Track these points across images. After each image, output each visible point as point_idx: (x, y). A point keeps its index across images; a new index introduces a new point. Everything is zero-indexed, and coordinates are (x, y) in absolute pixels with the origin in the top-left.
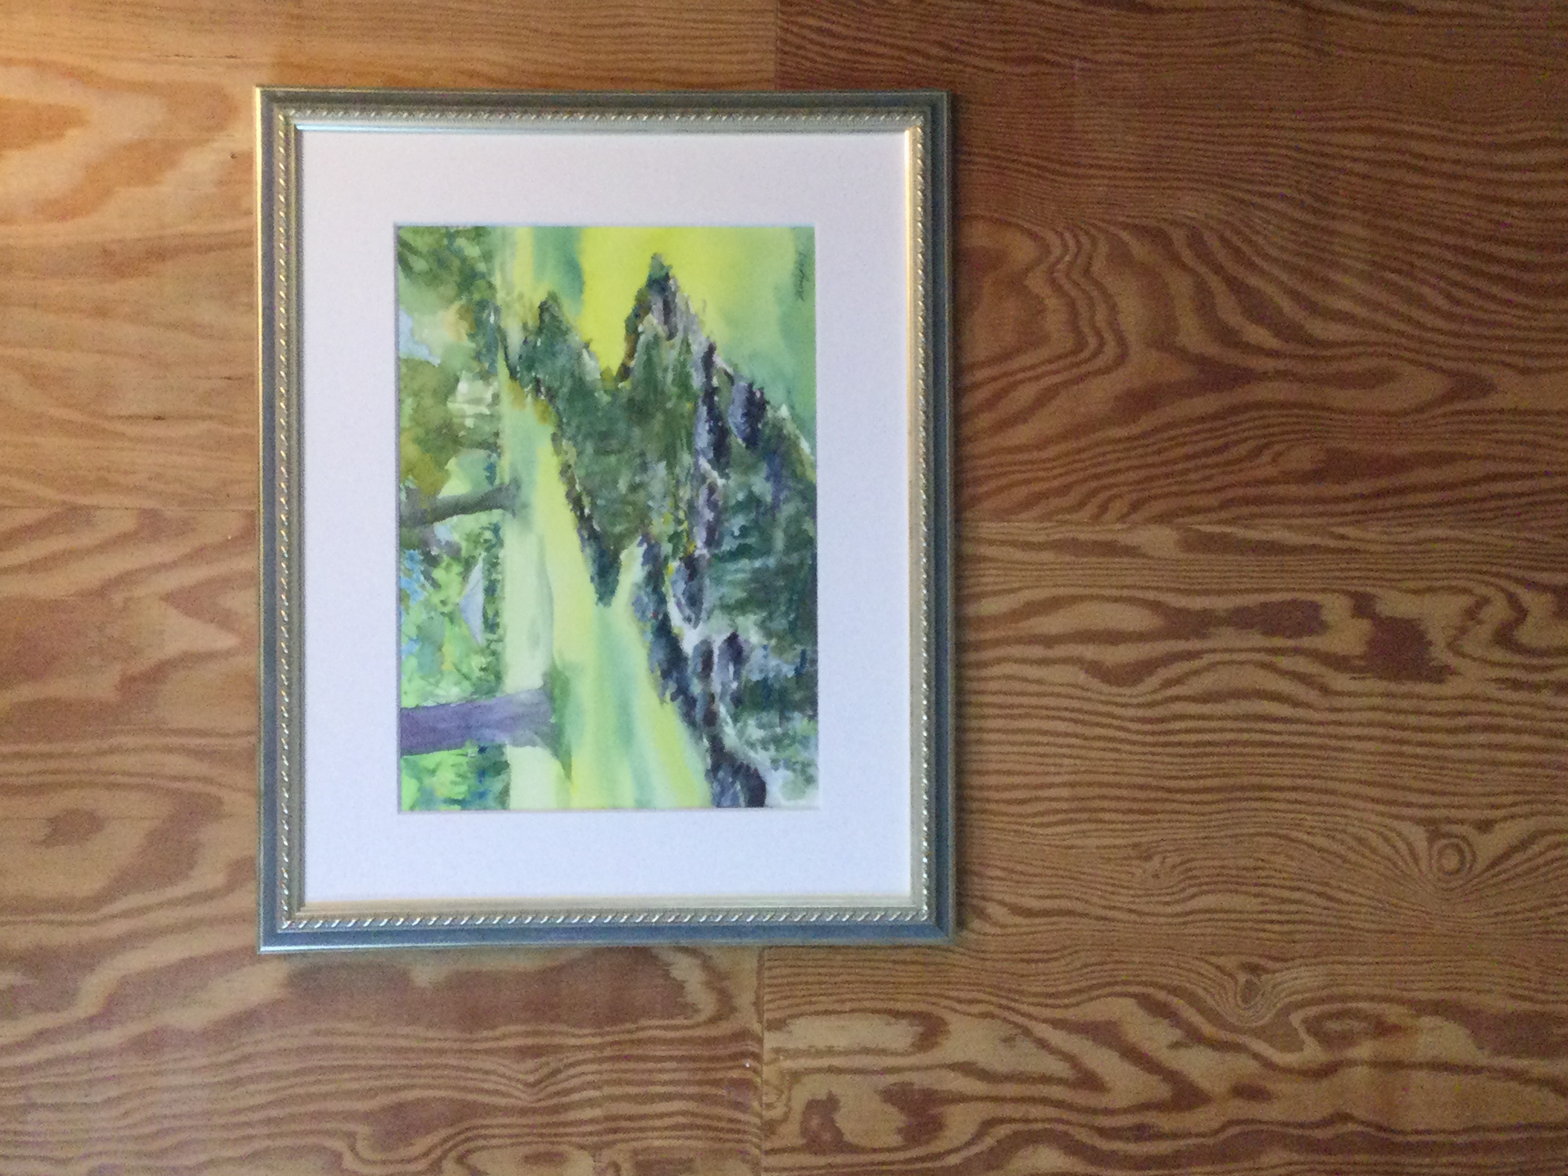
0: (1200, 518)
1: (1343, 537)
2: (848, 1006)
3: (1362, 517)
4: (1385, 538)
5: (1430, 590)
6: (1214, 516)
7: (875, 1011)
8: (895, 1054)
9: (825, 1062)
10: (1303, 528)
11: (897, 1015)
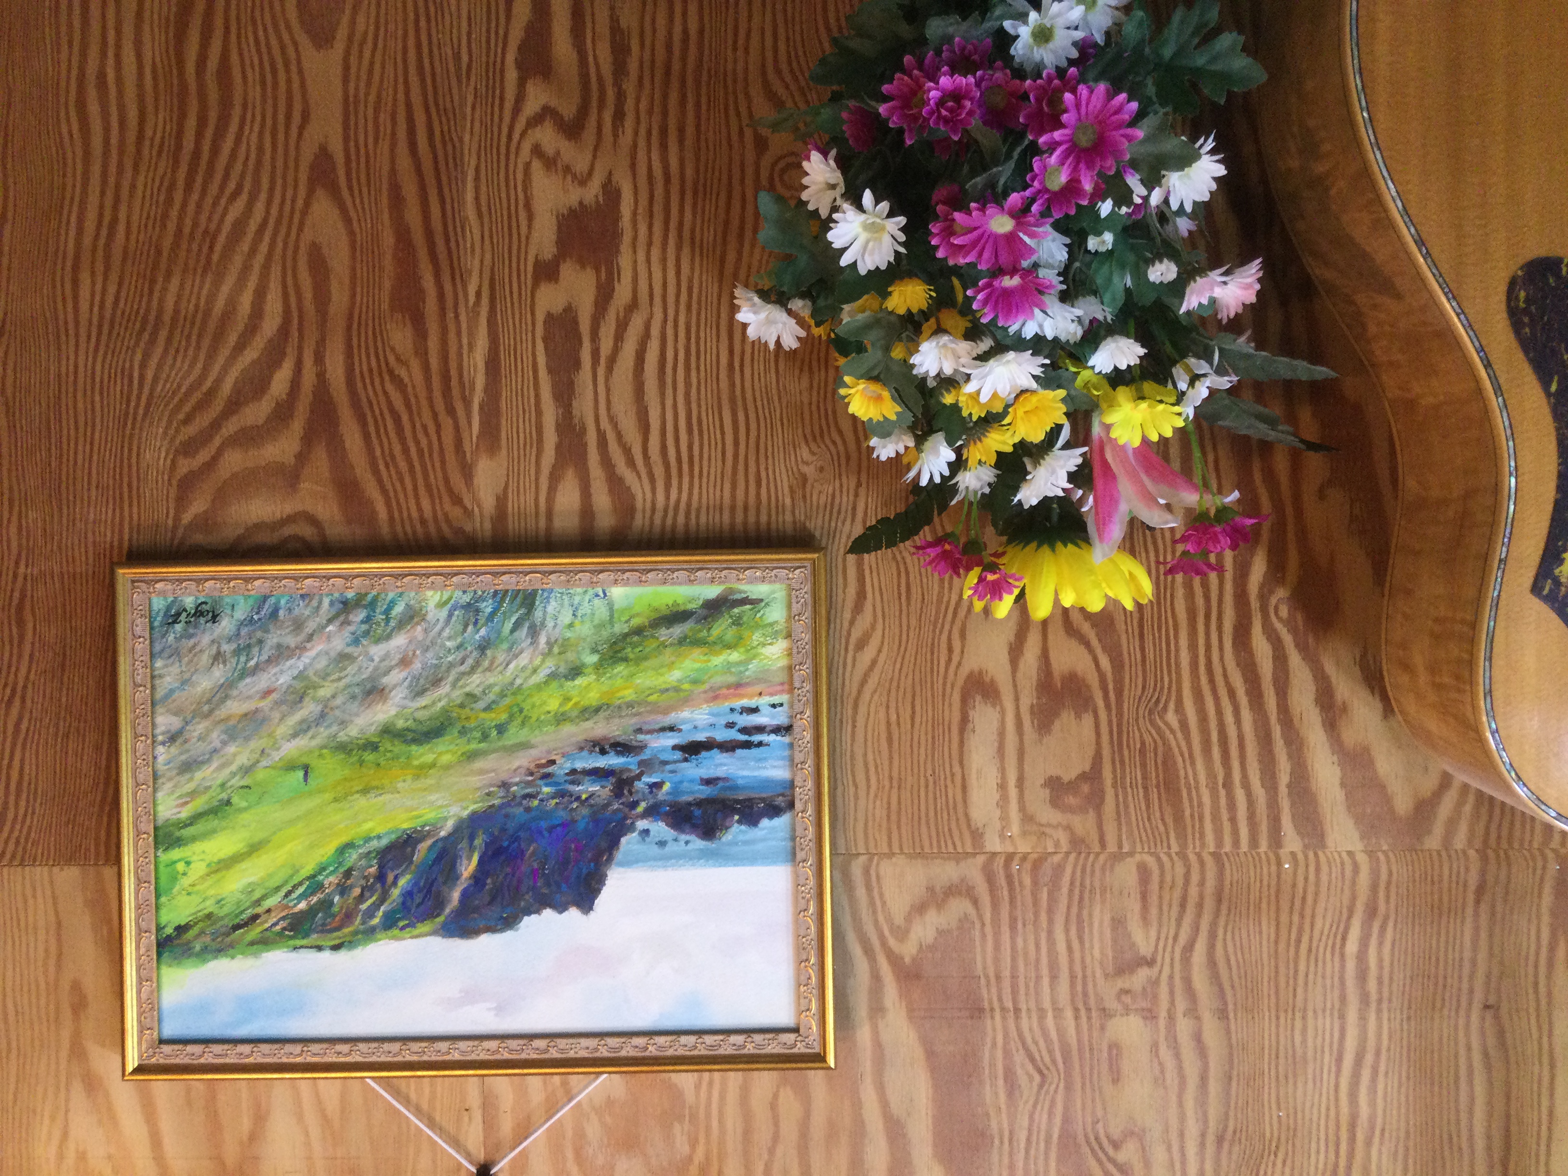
0: (465, 435)
1: (478, 294)
2: (957, 769)
3: (459, 275)
4: (478, 250)
5: (528, 206)
6: (463, 422)
7: (962, 743)
8: (1003, 722)
9: (1013, 792)
10: (471, 335)
11: (965, 720)
